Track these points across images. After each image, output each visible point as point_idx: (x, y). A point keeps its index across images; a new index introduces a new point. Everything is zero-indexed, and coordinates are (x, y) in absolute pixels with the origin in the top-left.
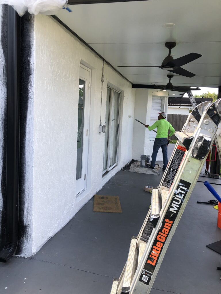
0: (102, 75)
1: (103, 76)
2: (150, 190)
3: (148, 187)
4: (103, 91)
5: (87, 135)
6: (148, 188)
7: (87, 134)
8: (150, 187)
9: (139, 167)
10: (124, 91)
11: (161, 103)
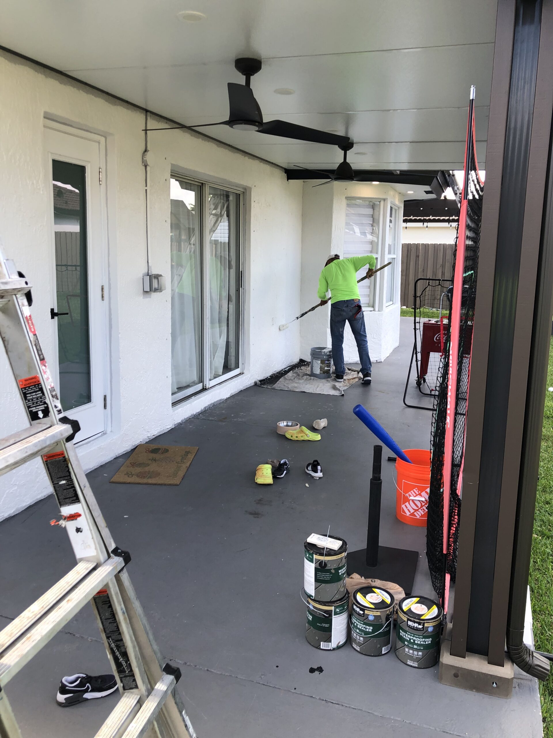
0: (144, 149)
1: (146, 151)
2: (286, 432)
3: (285, 424)
4: (148, 188)
5: (103, 300)
6: (287, 426)
7: (103, 297)
8: (290, 424)
9: (305, 377)
10: (250, 189)
11: (372, 216)
